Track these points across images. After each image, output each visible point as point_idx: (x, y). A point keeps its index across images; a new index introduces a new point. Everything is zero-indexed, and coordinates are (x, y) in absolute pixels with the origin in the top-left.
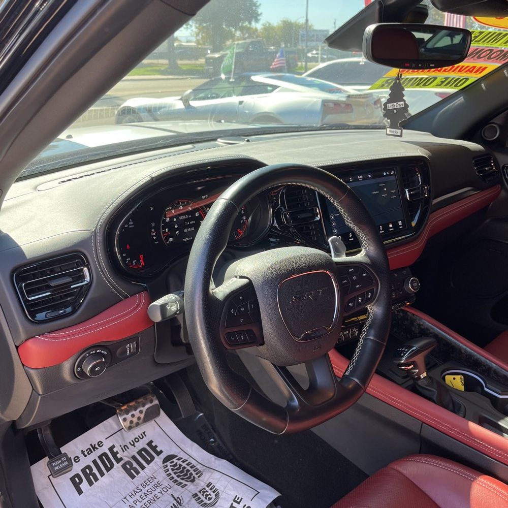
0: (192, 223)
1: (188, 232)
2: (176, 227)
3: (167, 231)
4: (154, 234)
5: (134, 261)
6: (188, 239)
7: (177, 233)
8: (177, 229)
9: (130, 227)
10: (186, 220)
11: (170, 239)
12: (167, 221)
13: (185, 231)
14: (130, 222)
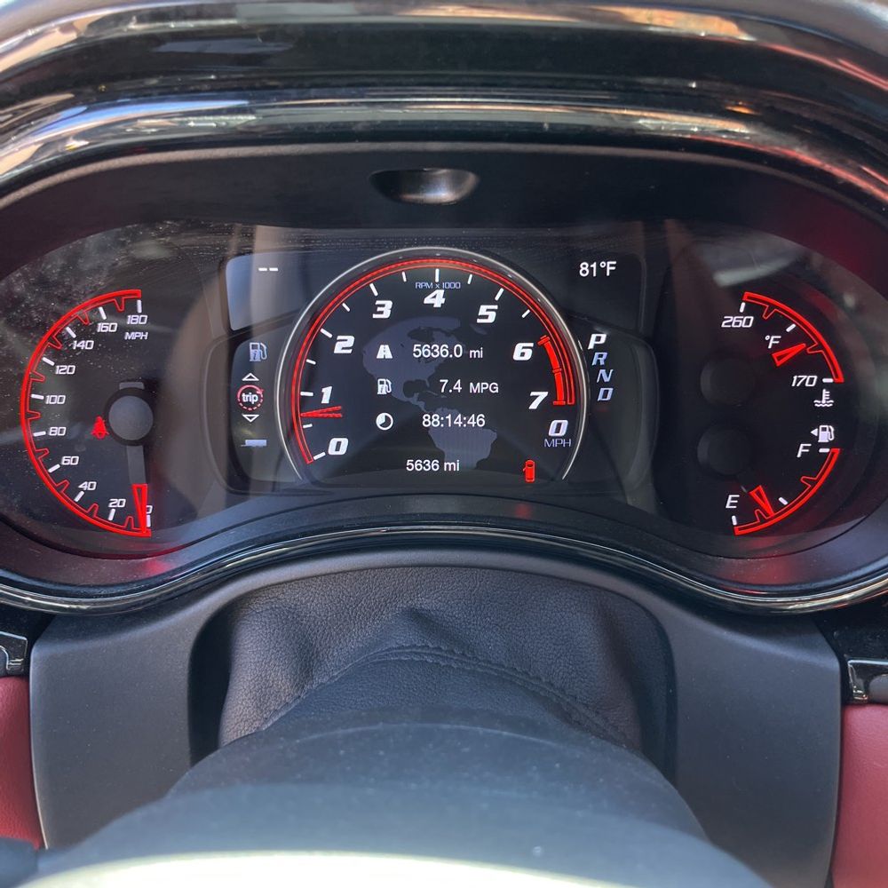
0: (477, 388)
1: (445, 430)
2: (383, 389)
3: (326, 400)
4: (253, 398)
5: (117, 503)
6: (433, 465)
7: (380, 419)
8: (386, 403)
9: (128, 336)
10: (448, 367)
11: (334, 442)
12: (338, 349)
13: (431, 421)
14: (135, 312)
